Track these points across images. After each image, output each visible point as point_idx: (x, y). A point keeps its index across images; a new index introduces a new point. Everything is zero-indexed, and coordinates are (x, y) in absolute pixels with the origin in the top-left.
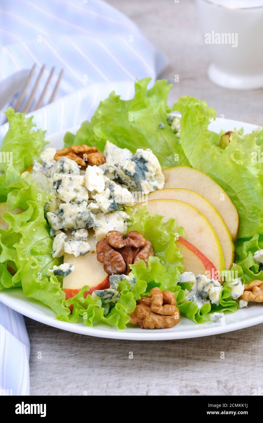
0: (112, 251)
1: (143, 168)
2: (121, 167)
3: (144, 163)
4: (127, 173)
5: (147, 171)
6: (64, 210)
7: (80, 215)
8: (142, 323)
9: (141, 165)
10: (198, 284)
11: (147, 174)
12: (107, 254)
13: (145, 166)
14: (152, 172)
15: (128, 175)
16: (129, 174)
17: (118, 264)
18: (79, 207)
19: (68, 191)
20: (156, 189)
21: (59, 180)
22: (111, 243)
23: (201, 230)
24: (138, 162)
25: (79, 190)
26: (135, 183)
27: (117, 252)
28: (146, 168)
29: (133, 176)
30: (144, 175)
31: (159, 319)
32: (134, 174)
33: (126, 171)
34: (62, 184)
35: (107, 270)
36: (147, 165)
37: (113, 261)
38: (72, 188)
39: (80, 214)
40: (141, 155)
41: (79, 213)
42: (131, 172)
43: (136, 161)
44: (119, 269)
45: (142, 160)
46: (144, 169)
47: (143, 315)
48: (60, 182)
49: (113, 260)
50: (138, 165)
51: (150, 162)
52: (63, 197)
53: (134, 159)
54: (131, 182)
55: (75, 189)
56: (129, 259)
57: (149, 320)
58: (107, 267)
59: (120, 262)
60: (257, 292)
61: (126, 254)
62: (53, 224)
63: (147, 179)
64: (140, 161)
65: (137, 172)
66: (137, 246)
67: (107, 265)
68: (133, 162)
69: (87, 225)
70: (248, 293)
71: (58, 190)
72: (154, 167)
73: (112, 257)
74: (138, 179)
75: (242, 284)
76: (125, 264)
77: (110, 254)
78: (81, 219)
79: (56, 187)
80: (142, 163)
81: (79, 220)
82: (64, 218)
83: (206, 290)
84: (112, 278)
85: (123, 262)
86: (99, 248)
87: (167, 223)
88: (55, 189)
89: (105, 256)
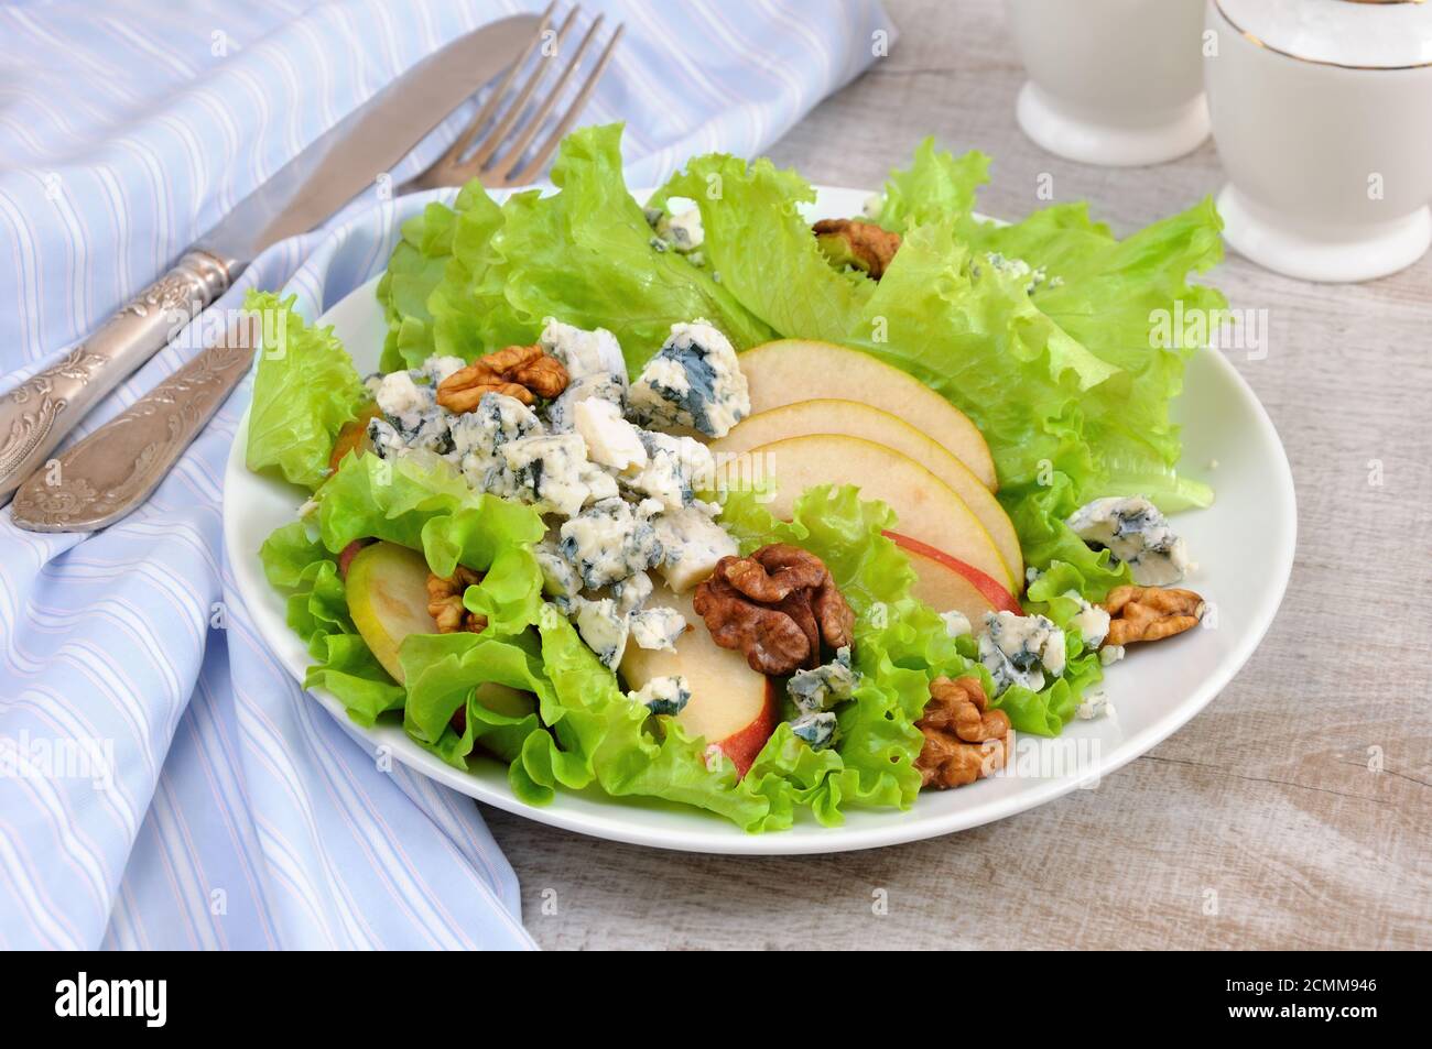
0: (759, 613)
1: (702, 371)
2: (649, 386)
3: (701, 359)
4: (671, 395)
5: (715, 376)
6: (577, 538)
7: (630, 542)
9: (694, 361)
10: (995, 638)
11: (716, 383)
12: (748, 626)
13: (706, 364)
14: (723, 376)
15: (674, 401)
16: (676, 397)
17: (791, 643)
18: (616, 519)
19: (566, 485)
20: (741, 418)
21: (531, 463)
24: (685, 358)
25: (589, 474)
26: (693, 415)
27: (778, 614)
28: (711, 369)
29: (688, 400)
30: (711, 388)
32: (689, 393)
33: (668, 389)
34: (546, 469)
35: (762, 667)
36: (711, 361)
37: (771, 639)
38: (573, 477)
39: (630, 539)
40: (691, 340)
41: (626, 535)
42: (679, 391)
43: (680, 358)
44: (799, 655)
45: (699, 352)
46: (706, 374)
47: (945, 757)
48: (537, 466)
49: (772, 635)
50: (690, 367)
51: (718, 353)
52: (560, 504)
53: (671, 353)
54: (676, 416)
55: (581, 475)
56: (810, 620)
57: (962, 766)
58: (761, 657)
59: (792, 637)
60: (1139, 616)
61: (797, 610)
62: (561, 584)
63: (719, 396)
64: (690, 356)
65: (695, 387)
66: (817, 584)
67: (756, 654)
68: (674, 362)
69: (650, 561)
70: (1120, 625)
71: (541, 491)
72: (725, 363)
73: (772, 628)
74: (700, 403)
75: (1093, 607)
76: (806, 639)
77: (759, 623)
78: (636, 550)
79: (531, 482)
80: (696, 359)
81: (633, 554)
82: (584, 561)
83: (1035, 647)
84: (798, 683)
85: (802, 635)
86: (716, 616)
87: (839, 499)
88: (530, 488)
89: (744, 631)
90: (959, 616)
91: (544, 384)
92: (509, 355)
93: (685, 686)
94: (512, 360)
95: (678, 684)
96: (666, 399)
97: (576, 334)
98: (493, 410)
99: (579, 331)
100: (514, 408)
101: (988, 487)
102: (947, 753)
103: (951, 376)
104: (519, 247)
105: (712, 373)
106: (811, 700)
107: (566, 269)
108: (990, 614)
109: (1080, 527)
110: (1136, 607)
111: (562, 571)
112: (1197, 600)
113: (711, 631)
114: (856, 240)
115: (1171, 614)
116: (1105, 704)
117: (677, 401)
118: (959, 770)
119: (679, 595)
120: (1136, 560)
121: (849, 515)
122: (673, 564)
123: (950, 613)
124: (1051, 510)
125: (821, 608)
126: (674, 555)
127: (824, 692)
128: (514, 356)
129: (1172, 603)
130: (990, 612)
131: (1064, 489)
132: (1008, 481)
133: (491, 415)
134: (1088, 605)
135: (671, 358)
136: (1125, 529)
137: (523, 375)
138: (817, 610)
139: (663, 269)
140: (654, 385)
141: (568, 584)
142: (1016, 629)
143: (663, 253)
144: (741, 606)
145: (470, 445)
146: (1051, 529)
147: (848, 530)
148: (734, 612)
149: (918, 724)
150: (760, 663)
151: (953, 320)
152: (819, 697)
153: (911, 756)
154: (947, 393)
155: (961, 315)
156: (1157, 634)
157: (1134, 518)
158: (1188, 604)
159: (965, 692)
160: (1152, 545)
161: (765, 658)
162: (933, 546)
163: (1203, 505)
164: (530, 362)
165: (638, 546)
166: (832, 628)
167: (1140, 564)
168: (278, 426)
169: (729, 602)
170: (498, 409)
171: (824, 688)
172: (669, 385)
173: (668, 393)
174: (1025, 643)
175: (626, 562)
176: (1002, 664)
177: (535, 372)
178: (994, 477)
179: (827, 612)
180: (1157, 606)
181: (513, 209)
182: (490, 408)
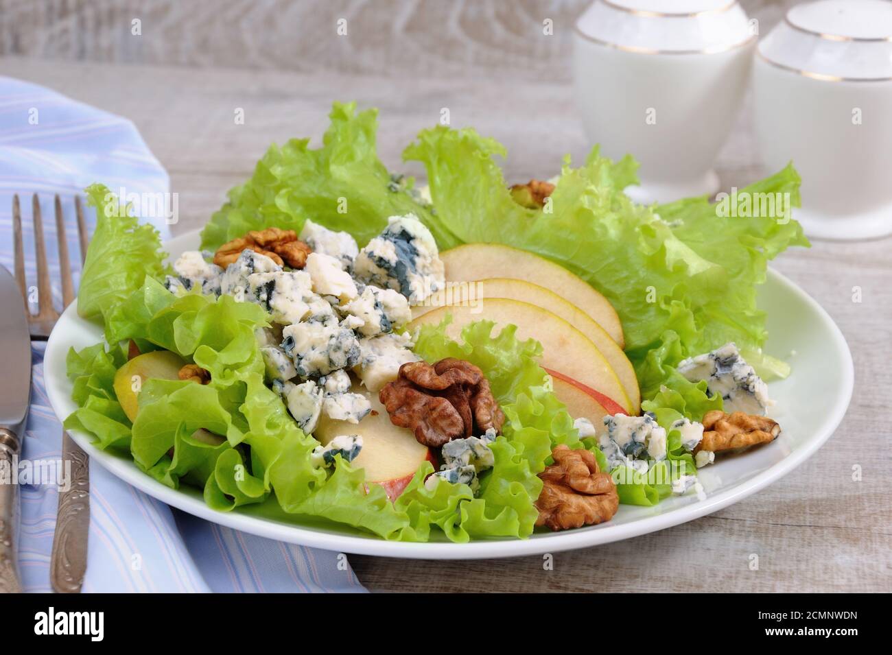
0: (425, 398)
1: (409, 250)
2: (367, 256)
3: (408, 242)
4: (383, 263)
5: (418, 255)
6: (294, 338)
7: (334, 341)
8: (556, 519)
9: (403, 244)
10: (612, 434)
11: (417, 259)
12: (417, 407)
13: (412, 246)
14: (425, 257)
15: (386, 268)
16: (387, 265)
17: (448, 422)
18: (326, 326)
19: (292, 301)
21: (267, 283)
22: (424, 381)
23: (563, 343)
24: (396, 240)
25: (311, 298)
26: (399, 281)
27: (441, 399)
28: (415, 249)
29: (395, 269)
30: (413, 263)
31: (590, 504)
32: (396, 263)
33: (381, 259)
34: (277, 288)
35: (425, 439)
36: (416, 243)
37: (433, 418)
38: (297, 296)
39: (334, 339)
40: (401, 227)
41: (332, 337)
42: (389, 261)
43: (393, 239)
45: (406, 236)
46: (411, 252)
47: (559, 501)
48: (271, 286)
49: (435, 415)
50: (399, 246)
51: (421, 239)
52: (285, 314)
53: (386, 236)
54: (387, 283)
55: (303, 297)
56: (466, 408)
57: (572, 510)
58: (425, 432)
59: (449, 416)
60: (726, 430)
61: (456, 399)
62: (278, 369)
63: (420, 270)
64: (400, 239)
65: (402, 260)
66: (473, 382)
67: (421, 429)
68: (388, 242)
69: (349, 360)
70: (711, 435)
71: (272, 303)
72: (427, 248)
73: (434, 409)
74: (404, 272)
75: (691, 423)
76: (461, 420)
77: (425, 405)
78: (338, 348)
79: (264, 296)
80: (405, 242)
81: (335, 351)
82: (298, 355)
83: (641, 438)
84: (450, 447)
85: (457, 415)
86: (393, 400)
87: (500, 337)
88: (264, 301)
89: (414, 411)
90: (586, 422)
91: (293, 256)
92: (269, 232)
93: (359, 442)
94: (271, 236)
95: (355, 440)
96: (380, 266)
97: (324, 232)
98: (249, 261)
99: (327, 231)
100: (264, 261)
101: (617, 344)
102: (560, 498)
103: (593, 272)
104: (292, 178)
105: (415, 252)
106: (459, 460)
107: (325, 195)
108: (608, 417)
109: (684, 370)
110: (725, 424)
111: (279, 359)
112: (773, 424)
113: (389, 412)
114: (536, 191)
115: (752, 431)
116: (694, 483)
117: (388, 269)
118: (570, 513)
119: (371, 392)
120: (728, 397)
121: (507, 347)
122: (367, 365)
123: (579, 419)
124: (664, 358)
125: (476, 401)
126: (368, 358)
127: (470, 455)
128: (273, 233)
129: (754, 423)
130: (608, 415)
131: (673, 343)
132: (633, 344)
133: (247, 263)
134: (687, 421)
135: (385, 239)
136: (720, 372)
137: (279, 249)
138: (472, 402)
139: (394, 201)
140: (371, 255)
141: (284, 370)
142: (627, 426)
143: (396, 192)
144: (412, 392)
145: (230, 286)
146: (663, 372)
147: (506, 359)
148: (407, 396)
149: (541, 476)
150: (424, 436)
151: (597, 230)
152: (466, 458)
153: (531, 499)
154: (594, 284)
155: (603, 227)
156: (740, 442)
157: (726, 363)
158: (766, 426)
159: (580, 456)
160: (740, 378)
161: (429, 434)
162: (572, 377)
163: (782, 375)
164: (286, 240)
165: (340, 345)
166: (483, 415)
167: (731, 400)
168: (99, 276)
169: (404, 391)
170: (252, 260)
171: (470, 452)
172: (382, 256)
173: (381, 262)
174: (633, 435)
175: (329, 356)
176: (616, 451)
177: (288, 247)
178: (622, 338)
179: (481, 403)
180: (742, 425)
181: (289, 151)
182: (247, 258)
